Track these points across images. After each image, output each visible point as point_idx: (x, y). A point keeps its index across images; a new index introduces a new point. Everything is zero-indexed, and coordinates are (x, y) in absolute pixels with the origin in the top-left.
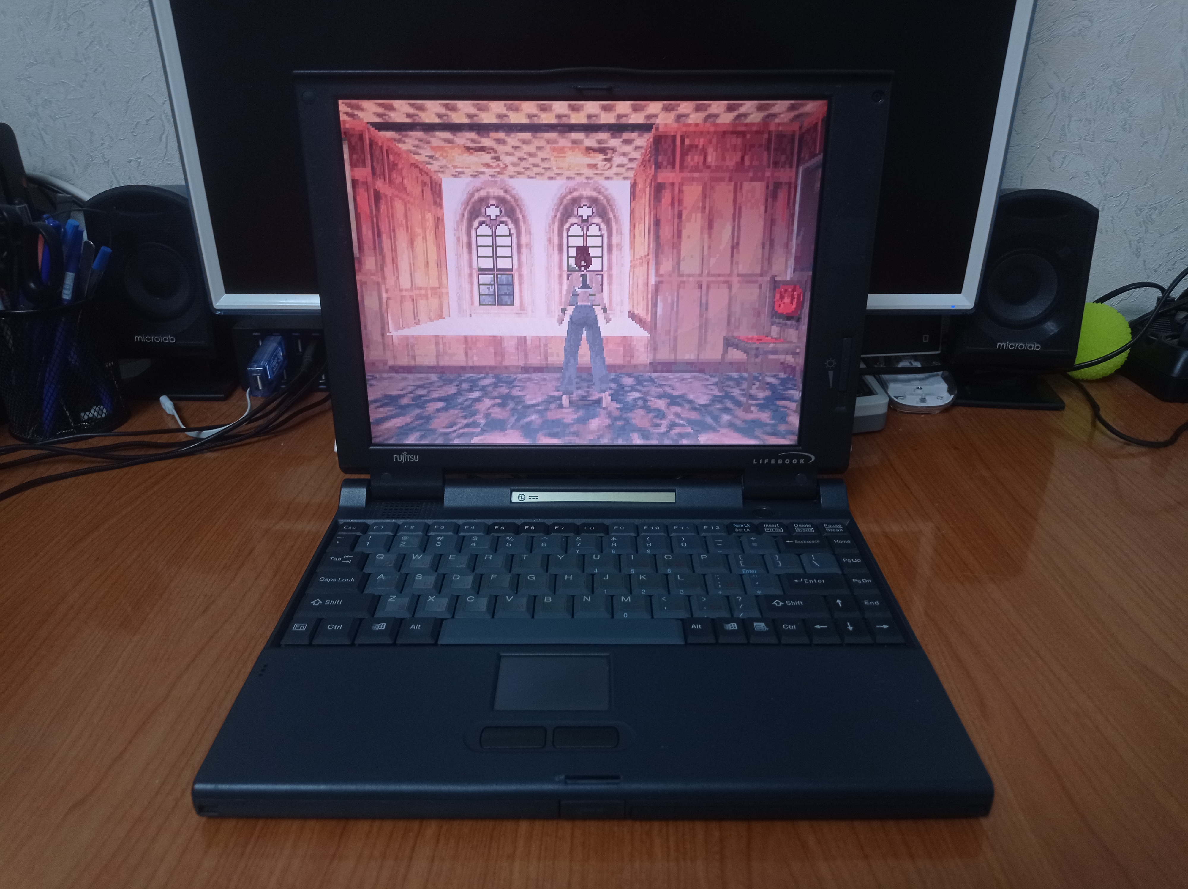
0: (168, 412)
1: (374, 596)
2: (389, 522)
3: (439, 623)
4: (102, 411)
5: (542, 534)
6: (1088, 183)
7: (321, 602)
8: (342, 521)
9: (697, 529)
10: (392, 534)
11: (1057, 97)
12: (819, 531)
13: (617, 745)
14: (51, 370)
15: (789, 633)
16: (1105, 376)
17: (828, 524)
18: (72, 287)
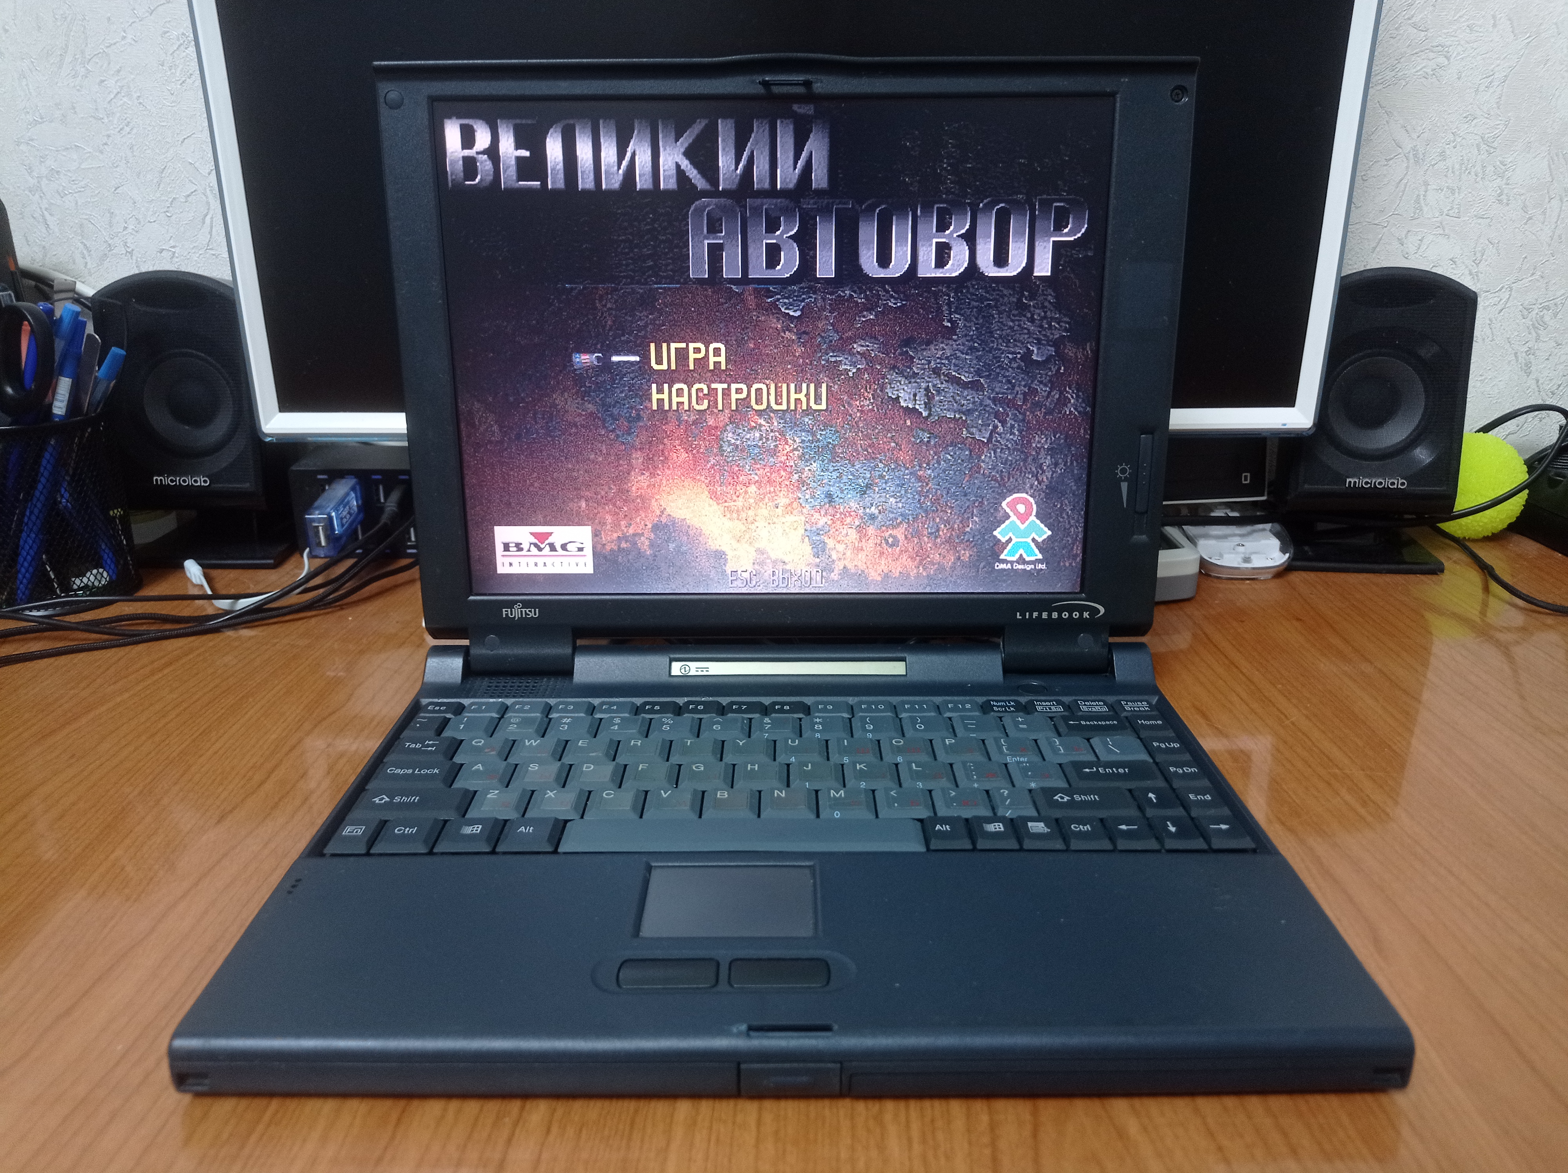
0: (194, 581)
1: (467, 791)
2: (494, 702)
3: (560, 827)
4: (102, 574)
5: (714, 715)
7: (387, 799)
8: (425, 701)
9: (938, 709)
10: (497, 716)
11: (1408, 158)
12: (1115, 710)
13: (828, 983)
14: (31, 513)
15: (1081, 835)
16: (1495, 531)
17: (1127, 701)
18: (67, 398)
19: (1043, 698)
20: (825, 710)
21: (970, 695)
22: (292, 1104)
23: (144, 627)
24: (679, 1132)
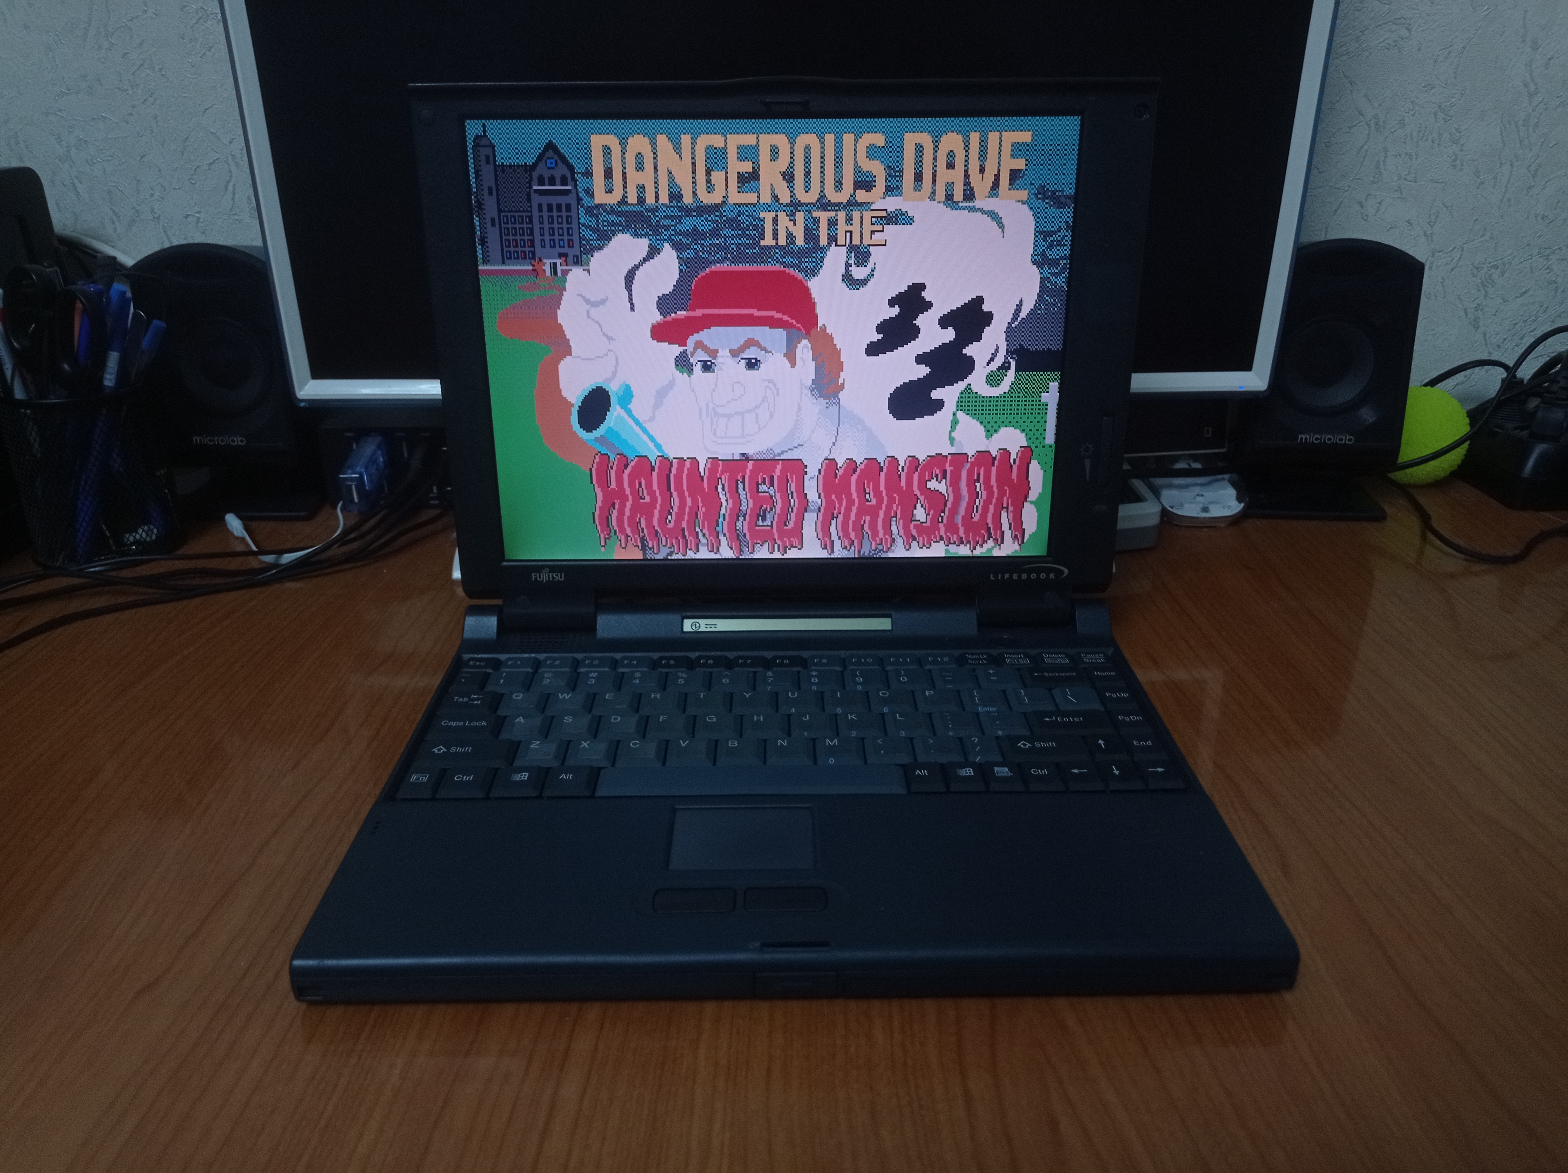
0: (236, 534)
1: (512, 742)
2: (527, 658)
3: (594, 774)
4: (153, 531)
5: (723, 669)
6: (1411, 235)
7: (445, 750)
8: (466, 656)
9: (920, 662)
10: (531, 671)
11: (1369, 126)
12: (1075, 662)
13: (826, 907)
14: (88, 477)
15: (1040, 778)
16: (1438, 479)
17: (1086, 653)
18: (116, 370)
19: (1012, 651)
20: (820, 664)
21: (948, 648)
23: (199, 581)
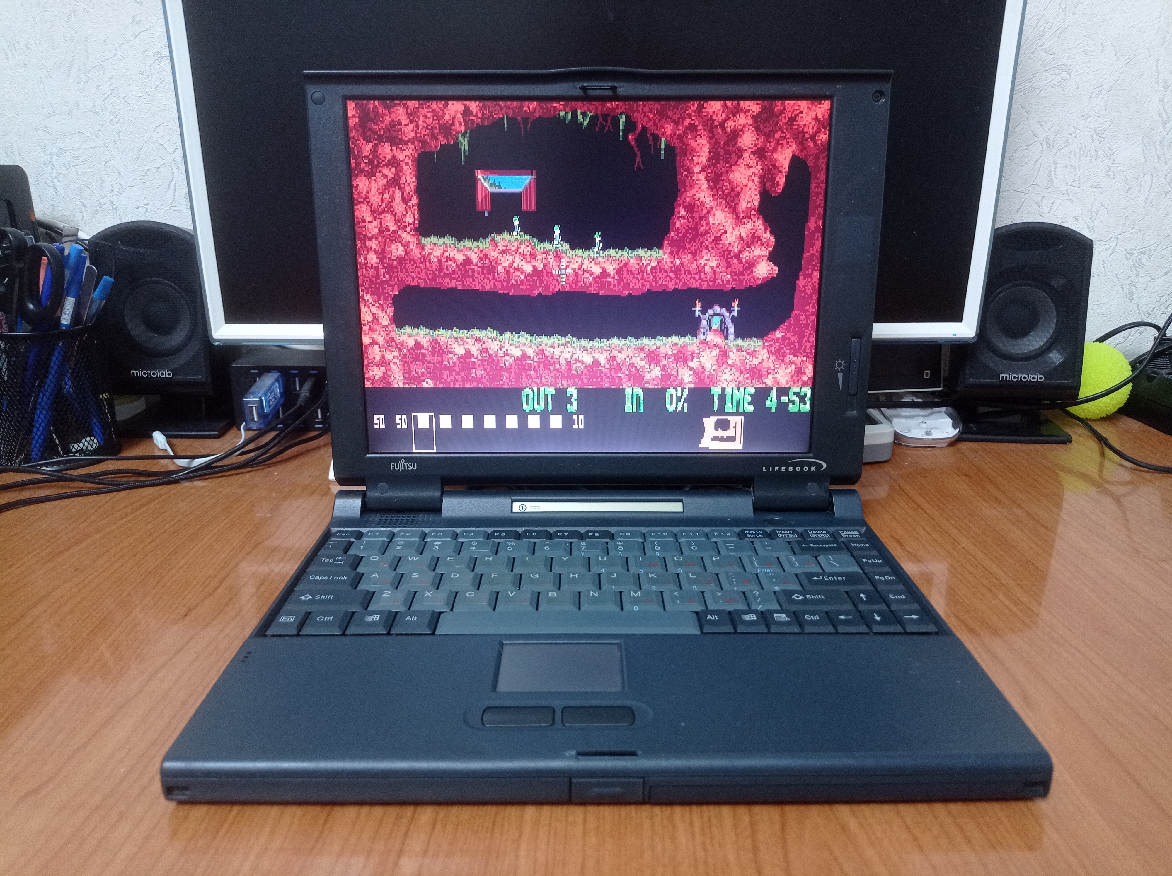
0: (160, 447)
1: (367, 592)
2: (384, 531)
3: (436, 617)
4: (93, 441)
5: (544, 540)
7: (311, 597)
8: (334, 530)
9: (707, 536)
10: (387, 540)
11: (1042, 144)
12: (835, 537)
13: (633, 723)
14: (44, 395)
15: (813, 623)
16: (1109, 414)
17: (843, 531)
18: (71, 312)
19: (782, 528)
20: (625, 536)
21: (730, 526)
22: (248, 810)
23: (124, 479)
24: (527, 828)
